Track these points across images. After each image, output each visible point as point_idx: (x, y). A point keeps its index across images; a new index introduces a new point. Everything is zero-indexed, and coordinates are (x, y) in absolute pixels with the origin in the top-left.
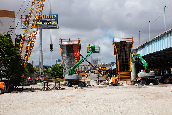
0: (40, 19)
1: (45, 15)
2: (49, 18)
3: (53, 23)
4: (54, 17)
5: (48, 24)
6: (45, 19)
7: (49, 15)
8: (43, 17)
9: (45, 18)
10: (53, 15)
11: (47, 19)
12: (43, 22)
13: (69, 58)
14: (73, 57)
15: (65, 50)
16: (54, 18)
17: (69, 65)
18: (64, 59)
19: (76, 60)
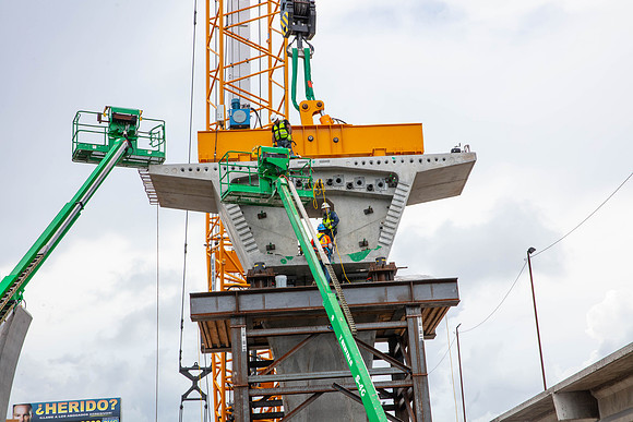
0: (68, 413)
1: (85, 401)
2: (97, 411)
4: (110, 405)
7: (97, 401)
9: (82, 410)
10: (108, 400)
11: (88, 412)
16: (109, 409)
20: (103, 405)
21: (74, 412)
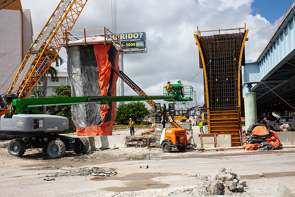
1: (127, 34)
2: (133, 38)
3: (138, 44)
4: (139, 35)
5: (131, 47)
6: (128, 39)
7: (133, 34)
8: (125, 37)
9: (126, 38)
10: (138, 33)
11: (130, 39)
12: (124, 43)
13: (85, 76)
14: (94, 75)
15: (77, 58)
16: (139, 38)
17: (84, 93)
18: (75, 79)
19: (101, 81)
20: (136, 36)
21: (123, 39)
